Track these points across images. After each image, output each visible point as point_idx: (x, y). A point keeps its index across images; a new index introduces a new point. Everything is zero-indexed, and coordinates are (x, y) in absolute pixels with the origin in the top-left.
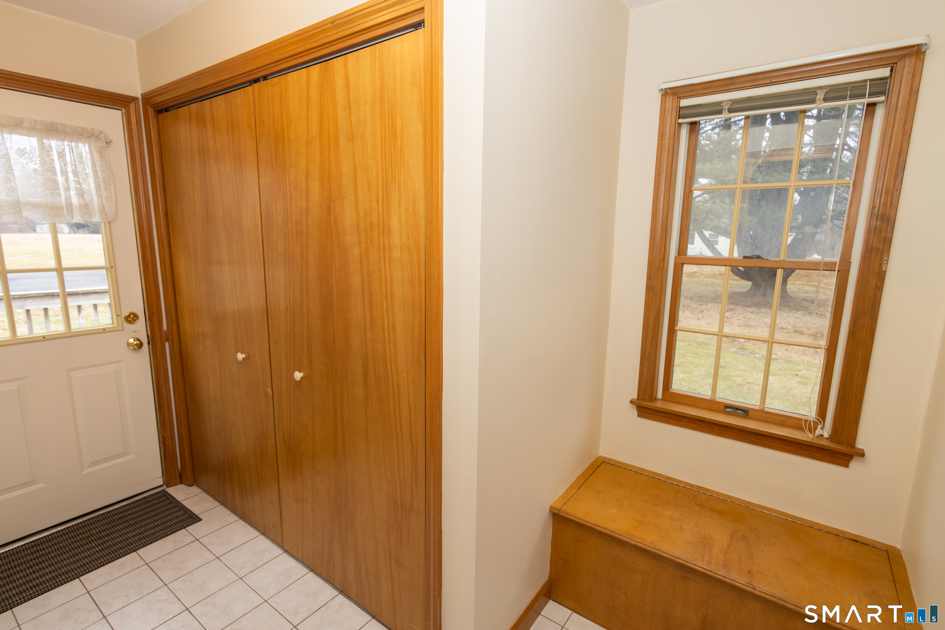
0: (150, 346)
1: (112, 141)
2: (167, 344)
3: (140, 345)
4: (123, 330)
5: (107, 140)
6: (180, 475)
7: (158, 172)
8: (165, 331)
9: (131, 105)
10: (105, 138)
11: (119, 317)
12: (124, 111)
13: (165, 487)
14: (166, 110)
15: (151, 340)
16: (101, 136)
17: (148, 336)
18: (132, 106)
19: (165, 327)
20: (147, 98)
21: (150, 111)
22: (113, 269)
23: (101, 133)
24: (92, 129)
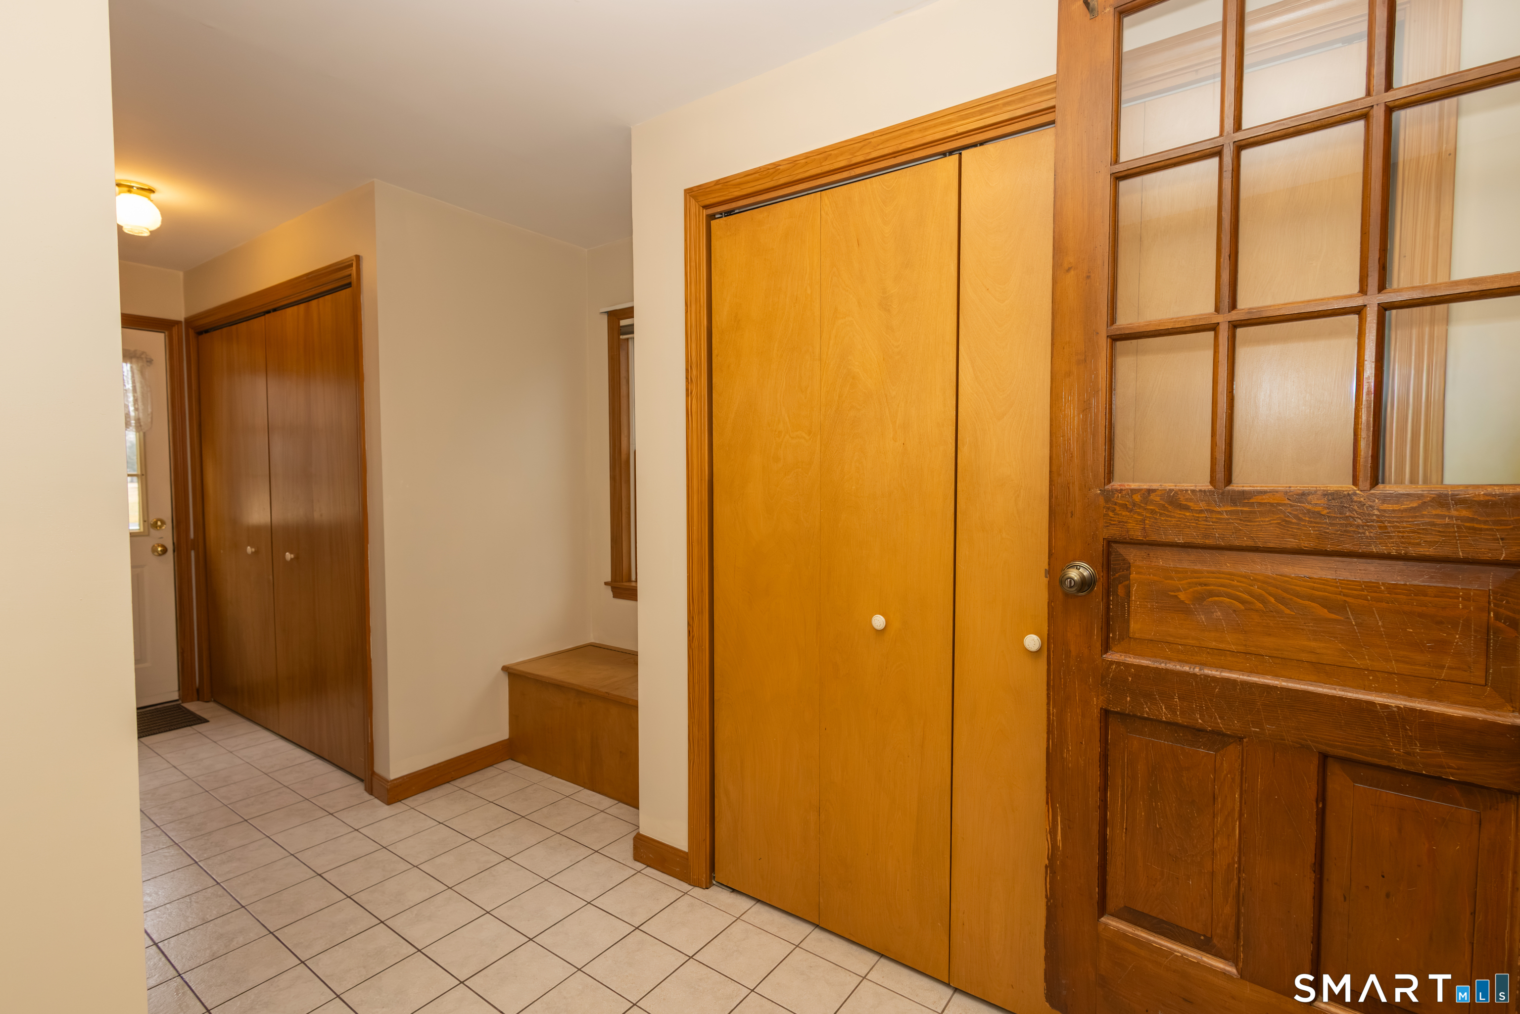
0: (176, 553)
1: (153, 360)
2: (193, 553)
3: (165, 551)
4: (148, 535)
5: (148, 360)
6: (198, 690)
7: (194, 387)
8: (192, 540)
9: (174, 328)
10: (146, 358)
11: (146, 523)
12: (167, 333)
13: (180, 702)
14: (207, 331)
15: (177, 548)
16: (143, 356)
17: (174, 543)
18: (175, 330)
19: (192, 536)
20: (189, 322)
21: (191, 332)
22: (144, 477)
23: (143, 353)
24: (135, 351)
